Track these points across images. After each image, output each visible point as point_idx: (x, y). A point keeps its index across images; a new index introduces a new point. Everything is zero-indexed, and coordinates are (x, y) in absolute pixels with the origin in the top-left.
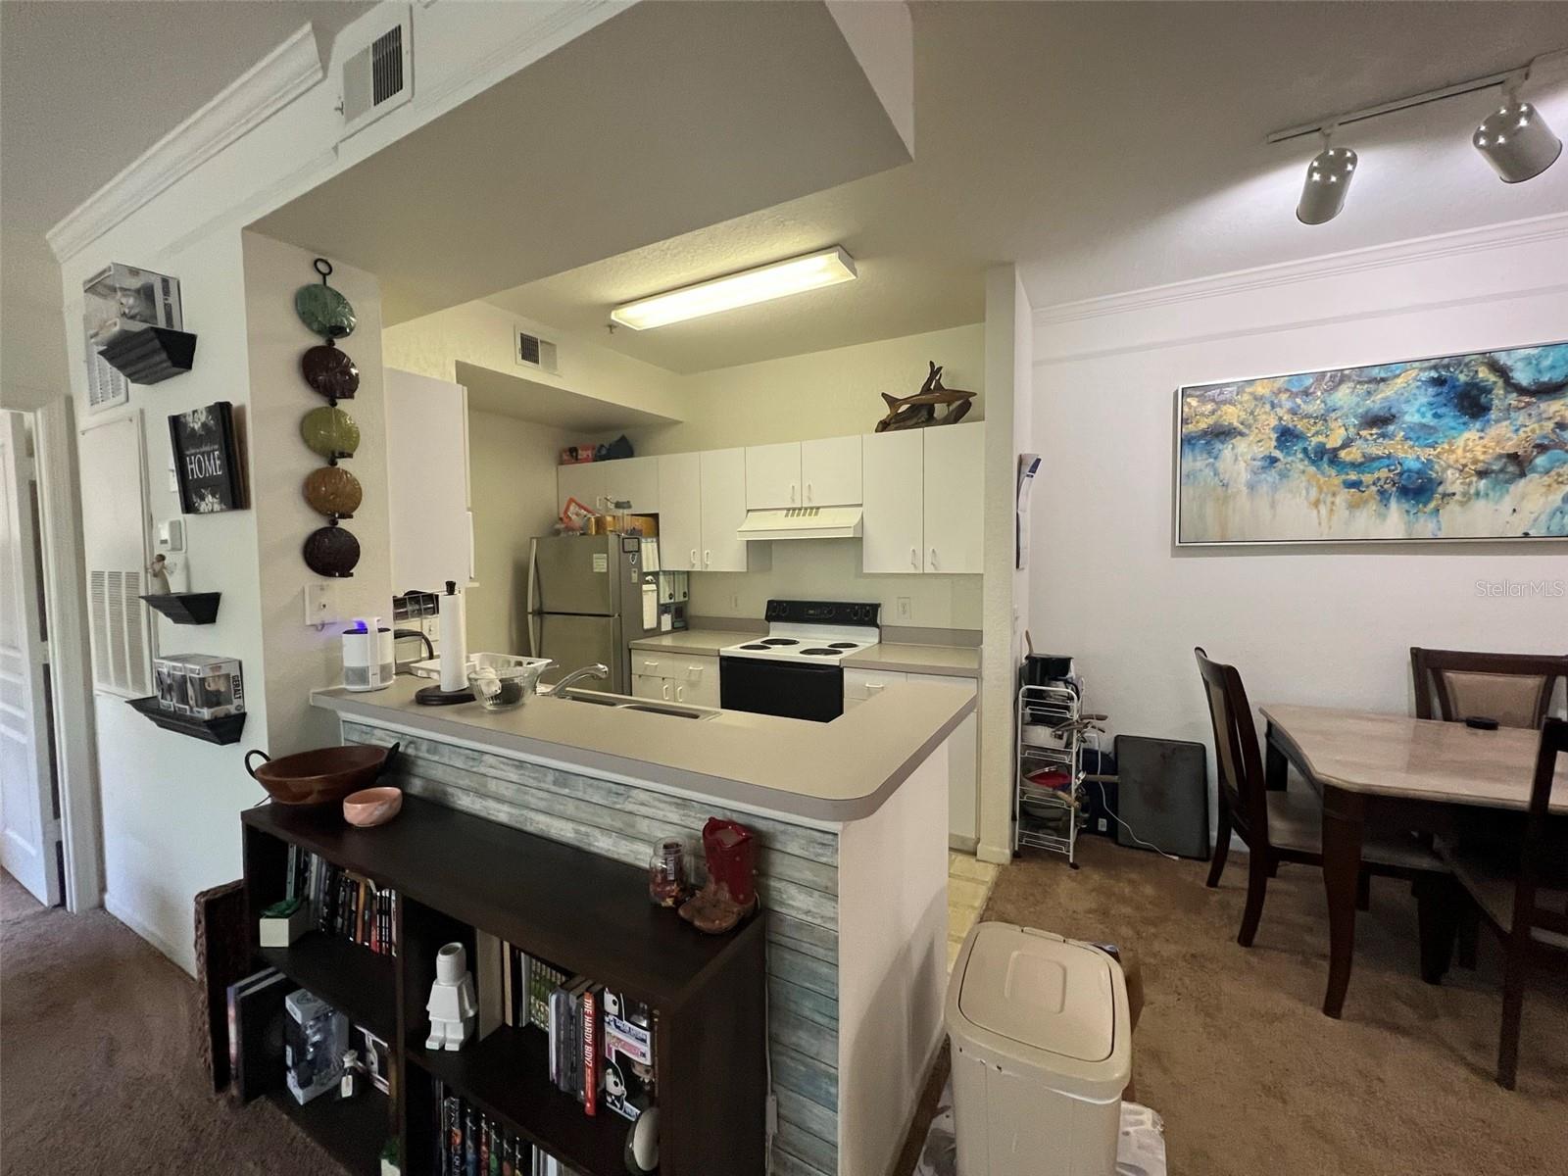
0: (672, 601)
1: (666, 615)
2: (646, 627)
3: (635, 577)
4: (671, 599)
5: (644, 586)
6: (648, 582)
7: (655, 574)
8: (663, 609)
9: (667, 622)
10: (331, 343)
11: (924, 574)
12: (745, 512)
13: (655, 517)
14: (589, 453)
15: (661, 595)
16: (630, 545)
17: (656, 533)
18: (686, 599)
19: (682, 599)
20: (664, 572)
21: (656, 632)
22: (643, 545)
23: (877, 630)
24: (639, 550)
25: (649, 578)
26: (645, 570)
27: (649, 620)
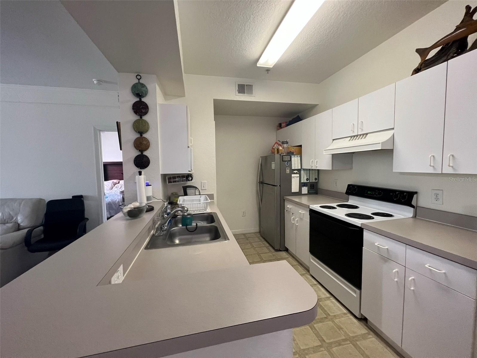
0: (308, 181)
1: (305, 187)
2: (293, 191)
3: (288, 171)
4: (307, 180)
5: (292, 175)
6: (295, 173)
7: (299, 170)
8: (302, 185)
9: (305, 190)
10: (140, 99)
11: (442, 173)
12: (332, 141)
13: (301, 146)
14: (284, 124)
15: (302, 179)
16: (286, 158)
17: (300, 153)
18: (317, 181)
19: (314, 181)
20: (304, 169)
21: (299, 194)
22: (293, 159)
23: (412, 209)
24: (291, 160)
25: (295, 172)
26: (293, 168)
27: (295, 188)
